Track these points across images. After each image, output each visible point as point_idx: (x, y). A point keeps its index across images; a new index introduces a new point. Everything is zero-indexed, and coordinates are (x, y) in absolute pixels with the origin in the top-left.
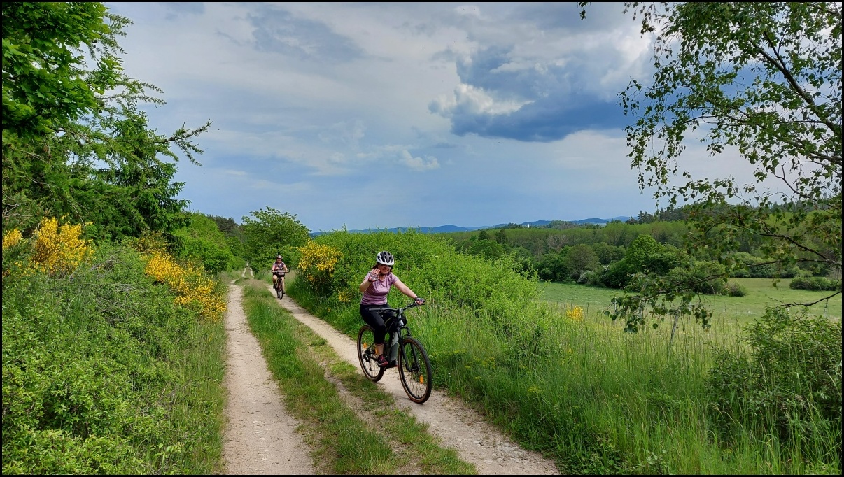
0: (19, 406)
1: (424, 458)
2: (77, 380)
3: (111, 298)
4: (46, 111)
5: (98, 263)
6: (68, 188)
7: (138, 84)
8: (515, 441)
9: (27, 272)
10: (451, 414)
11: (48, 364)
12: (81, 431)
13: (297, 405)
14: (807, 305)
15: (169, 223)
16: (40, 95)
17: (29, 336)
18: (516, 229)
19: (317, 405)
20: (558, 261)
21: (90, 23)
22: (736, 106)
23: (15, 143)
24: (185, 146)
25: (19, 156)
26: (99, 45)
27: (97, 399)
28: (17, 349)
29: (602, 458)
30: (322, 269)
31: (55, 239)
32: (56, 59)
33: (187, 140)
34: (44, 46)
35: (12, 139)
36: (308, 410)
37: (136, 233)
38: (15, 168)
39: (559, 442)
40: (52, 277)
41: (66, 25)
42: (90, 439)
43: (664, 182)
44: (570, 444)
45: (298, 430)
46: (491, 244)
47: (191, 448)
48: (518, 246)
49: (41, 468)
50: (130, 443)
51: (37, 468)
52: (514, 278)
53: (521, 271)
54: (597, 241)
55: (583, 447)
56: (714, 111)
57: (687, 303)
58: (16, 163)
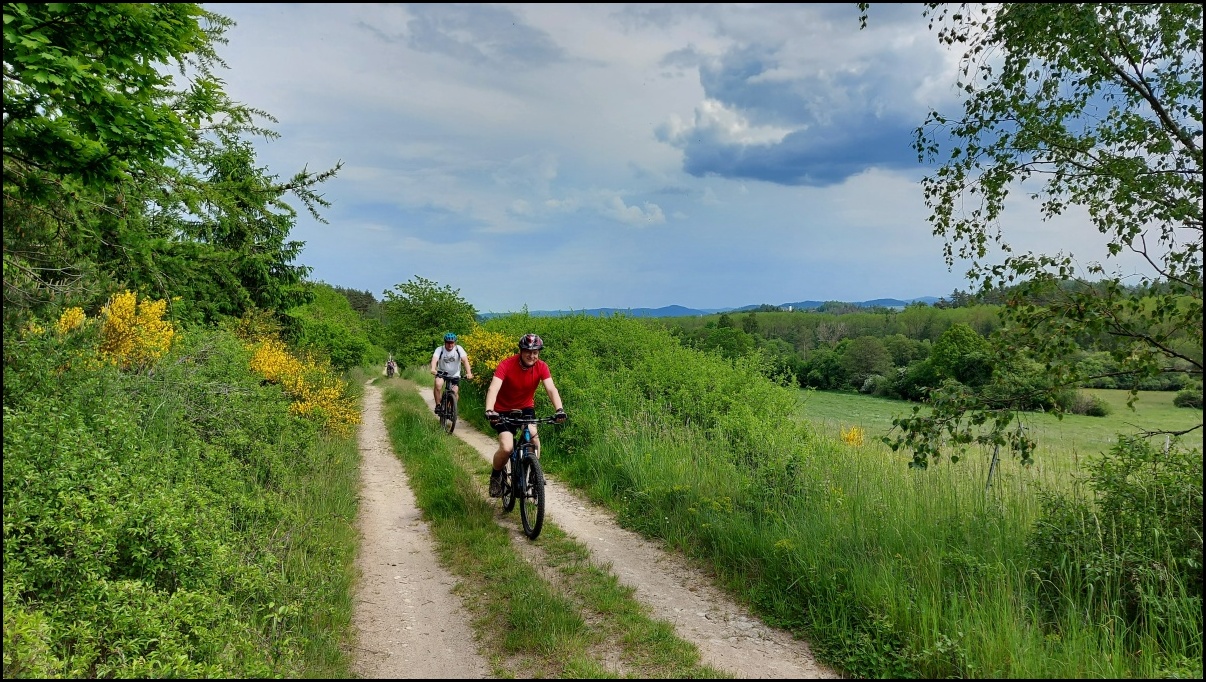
0: (86, 548)
1: (628, 633)
2: (162, 514)
3: (204, 403)
4: (122, 150)
5: (188, 355)
6: (150, 253)
7: (243, 110)
8: (754, 615)
9: (93, 365)
10: (667, 574)
11: (122, 492)
12: (167, 582)
13: (455, 556)
14: (1176, 434)
15: (283, 298)
16: (115, 129)
17: (98, 454)
18: (773, 313)
19: (483, 556)
20: (832, 361)
21: (182, 32)
22: (1083, 148)
23: (79, 191)
24: (307, 196)
25: (85, 208)
26: (192, 56)
27: (187, 541)
28: (82, 471)
29: (874, 641)
31: (129, 320)
32: (135, 80)
33: (310, 188)
34: (120, 65)
35: (74, 185)
36: (470, 564)
37: (238, 311)
38: (79, 224)
39: (816, 616)
40: (125, 371)
41: (152, 37)
42: (178, 595)
43: (981, 253)
44: (830, 621)
45: (456, 590)
46: (736, 335)
47: (311, 610)
48: (774, 338)
49: (114, 631)
50: (231, 601)
51: (109, 631)
52: (763, 385)
53: (773, 375)
54: (891, 332)
55: (848, 625)
56: (1051, 154)
57: (1002, 428)
58: (80, 218)
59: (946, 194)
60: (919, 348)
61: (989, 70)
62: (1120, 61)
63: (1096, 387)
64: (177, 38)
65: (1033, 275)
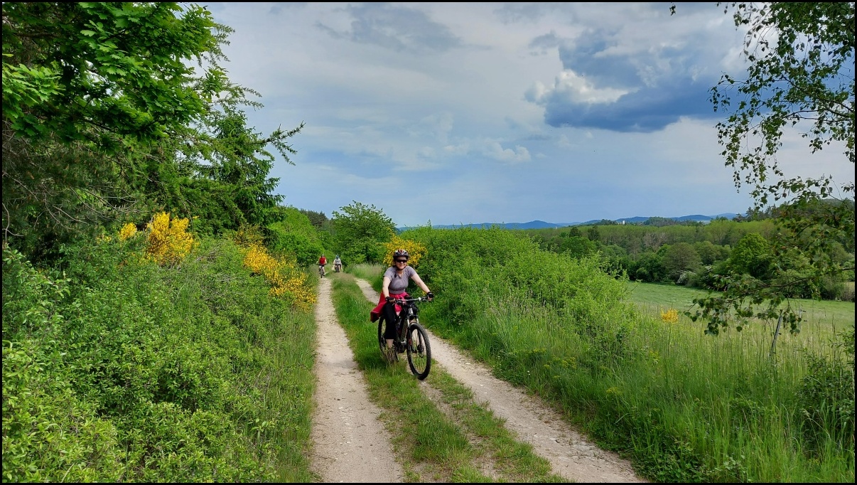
0: (138, 381)
1: (500, 451)
2: (186, 360)
3: (213, 288)
4: (162, 118)
5: (202, 255)
6: (179, 186)
7: (239, 89)
8: (591, 441)
10: (529, 411)
11: (161, 345)
12: (190, 405)
13: (380, 394)
15: (265, 217)
16: (158, 104)
17: (146, 319)
18: (610, 226)
19: (399, 395)
20: (655, 261)
21: (200, 38)
22: (839, 101)
23: (134, 145)
24: (281, 146)
25: (138, 157)
26: (206, 54)
27: (203, 378)
28: (136, 331)
29: (679, 461)
31: (165, 232)
32: (171, 71)
33: (283, 141)
34: (161, 61)
35: (131, 141)
36: (390, 400)
37: (236, 225)
38: (134, 168)
39: (636, 443)
40: (162, 266)
41: (181, 42)
42: (197, 413)
43: (762, 179)
44: (647, 446)
45: (380, 417)
46: (582, 242)
47: (283, 428)
48: (611, 244)
49: (156, 436)
50: (231, 418)
51: (153, 436)
52: (601, 277)
53: (608, 270)
54: (700, 239)
55: (660, 449)
56: (814, 105)
57: (775, 306)
58: (135, 164)
59: (734, 136)
60: (722, 251)
61: (767, 44)
64: (198, 42)
65: (801, 194)
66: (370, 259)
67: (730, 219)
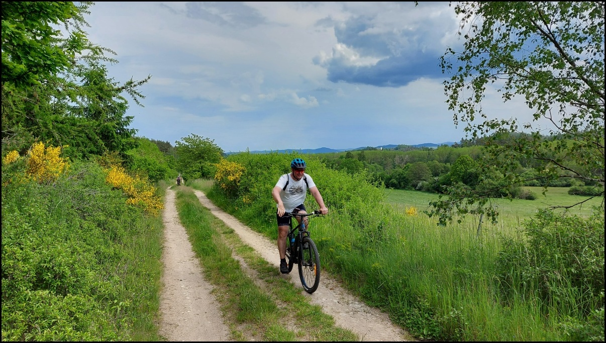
0: (19, 274)
1: (299, 312)
2: (58, 256)
3: (82, 199)
4: (34, 69)
5: (73, 175)
6: (51, 122)
7: (99, 49)
8: (362, 301)
9: (23, 180)
11: (38, 245)
12: (62, 291)
13: (213, 274)
14: (567, 208)
15: (123, 145)
16: (30, 58)
17: (25, 226)
18: (373, 151)
19: (226, 275)
20: (402, 174)
21: (65, 8)
22: (522, 67)
23: (14, 90)
24: (133, 93)
25: (17, 99)
26: (71, 20)
27: (72, 270)
28: (17, 235)
29: (420, 312)
30: (231, 180)
31: (42, 157)
32: (41, 33)
33: (134, 89)
34: (32, 25)
35: (11, 87)
36: (220, 279)
37: (99, 153)
38: (14, 108)
39: (392, 301)
40: (40, 184)
41: (48, 10)
42: (68, 297)
43: (472, 119)
44: (399, 303)
45: (212, 292)
46: (354, 162)
47: (138, 304)
48: (373, 163)
49: (35, 316)
50: (95, 300)
51: (32, 316)
52: (367, 186)
53: (372, 182)
54: (431, 159)
55: (408, 305)
56: (506, 69)
57: (482, 206)
58: (14, 105)
59: (455, 89)
60: (445, 167)
61: (476, 27)
62: (540, 23)
63: (530, 186)
64: (63, 11)
65: (498, 130)
66: (205, 175)
67: (450, 146)
